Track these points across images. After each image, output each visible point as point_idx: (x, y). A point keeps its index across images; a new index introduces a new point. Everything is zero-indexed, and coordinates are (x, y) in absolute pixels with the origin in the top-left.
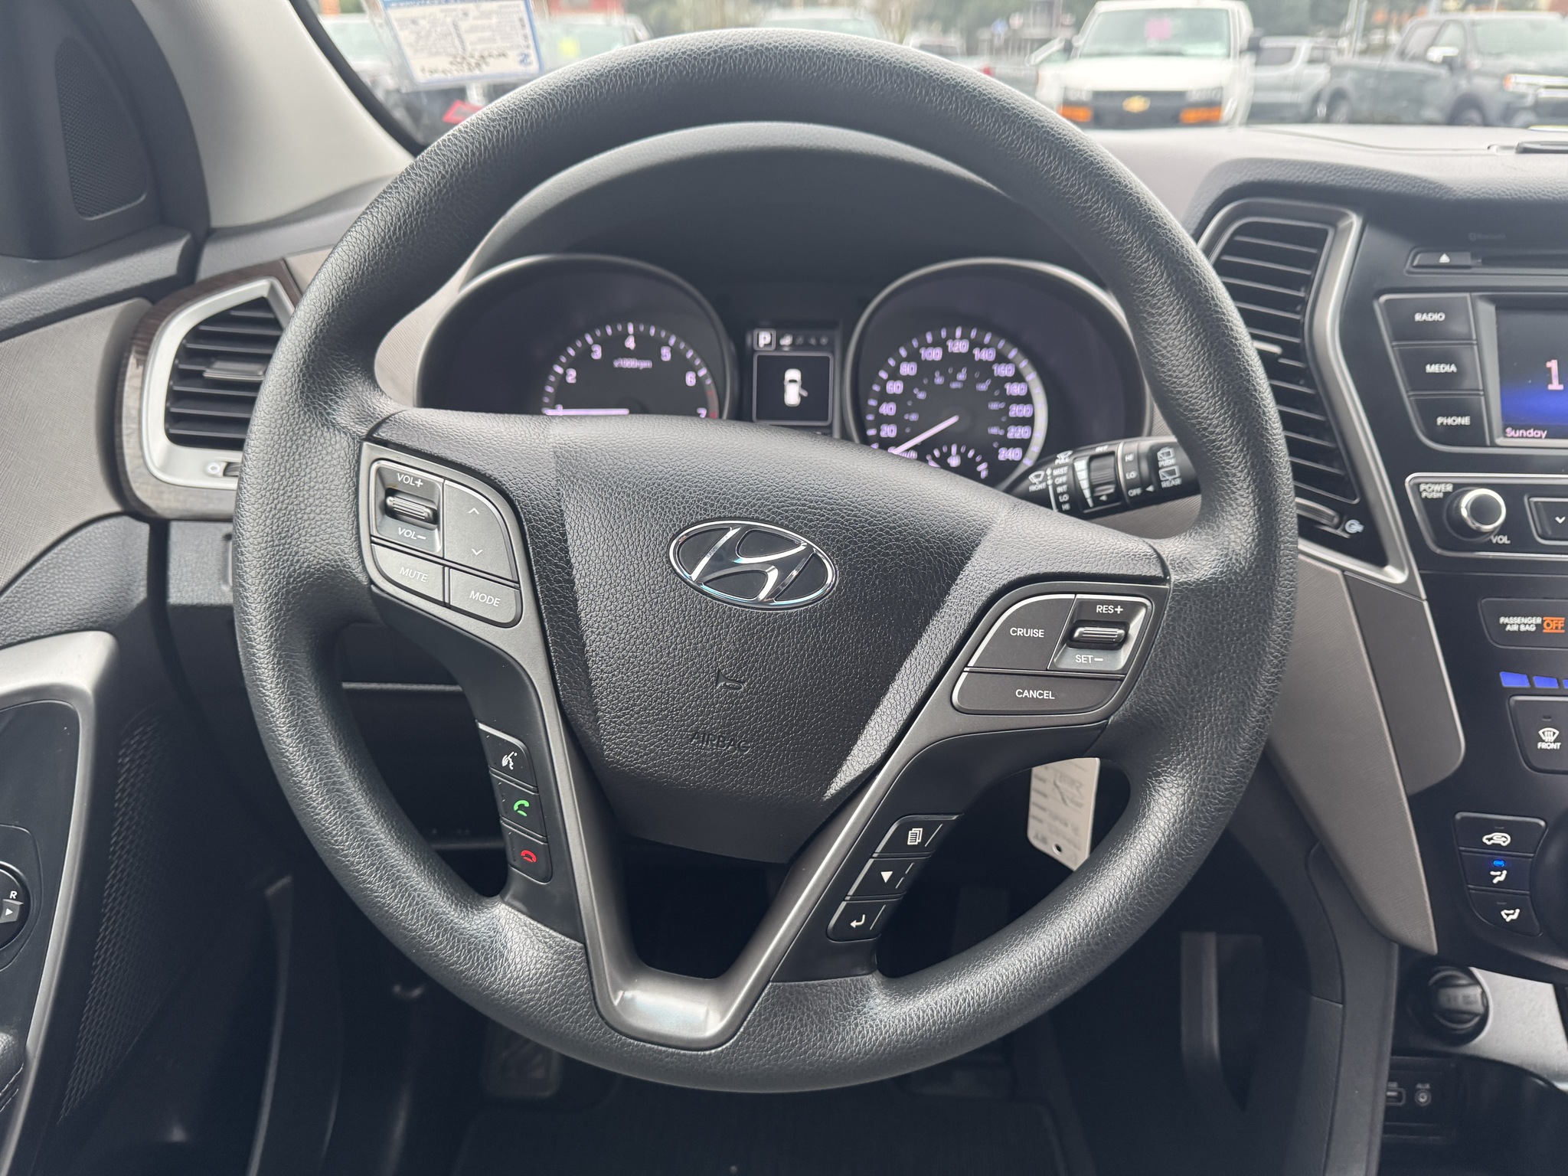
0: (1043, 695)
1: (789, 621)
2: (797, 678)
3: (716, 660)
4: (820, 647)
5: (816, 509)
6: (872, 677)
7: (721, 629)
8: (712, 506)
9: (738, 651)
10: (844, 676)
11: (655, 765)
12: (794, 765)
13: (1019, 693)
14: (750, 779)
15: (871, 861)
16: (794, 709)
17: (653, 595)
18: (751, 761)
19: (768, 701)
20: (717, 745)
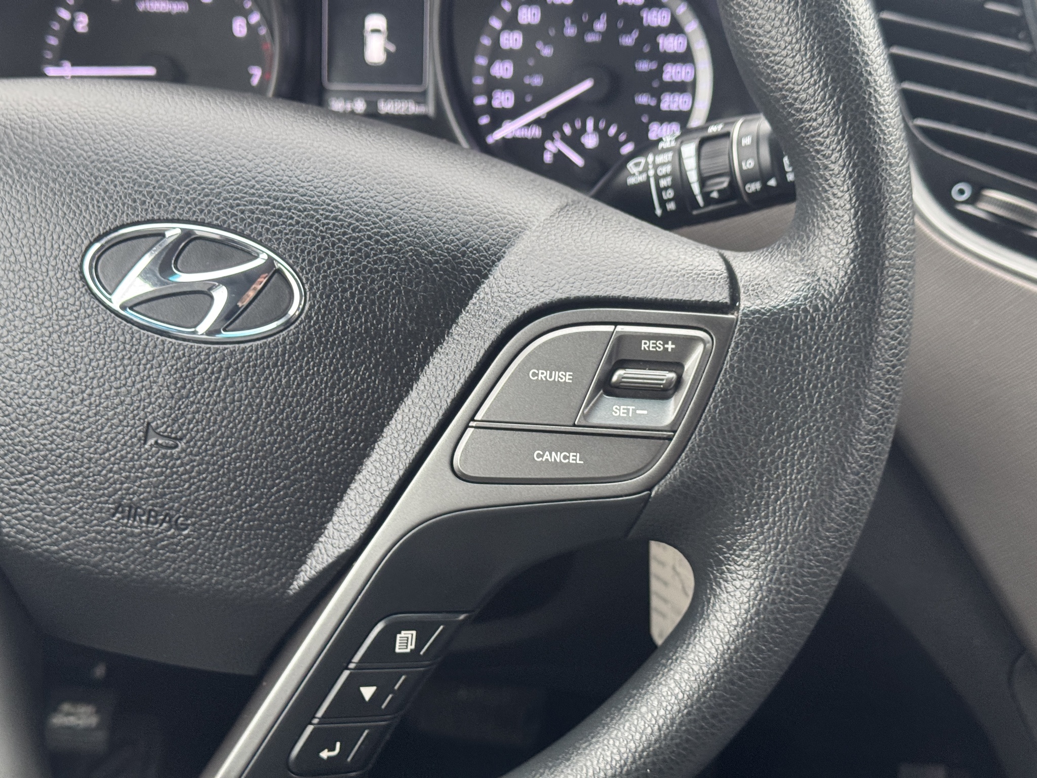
0: (568, 458)
1: (241, 359)
2: (252, 433)
3: (143, 410)
4: (283, 394)
5: (283, 209)
6: (352, 433)
7: (152, 368)
8: (144, 203)
9: (172, 397)
10: (314, 431)
11: (68, 548)
12: (249, 548)
13: (539, 456)
14: (192, 566)
15: (346, 673)
16: (248, 474)
17: (63, 323)
18: (192, 542)
19: (214, 464)
20: (148, 522)
